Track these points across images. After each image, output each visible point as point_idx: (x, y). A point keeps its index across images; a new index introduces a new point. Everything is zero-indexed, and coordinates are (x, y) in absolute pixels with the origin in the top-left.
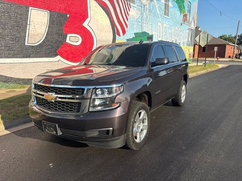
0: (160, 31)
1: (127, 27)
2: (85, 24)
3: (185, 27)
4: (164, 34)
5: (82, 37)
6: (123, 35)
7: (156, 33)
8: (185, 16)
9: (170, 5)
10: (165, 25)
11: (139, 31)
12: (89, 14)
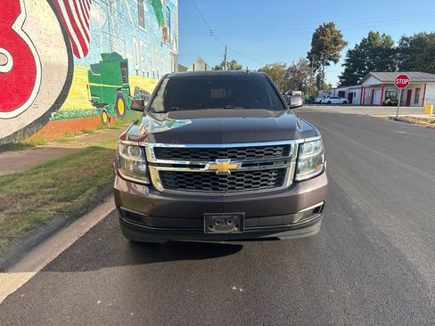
0: (136, 53)
1: (88, 40)
2: (16, 27)
3: (166, 50)
4: (142, 59)
5: (12, 55)
6: (85, 55)
7: (131, 57)
8: (165, 30)
9: (146, 9)
10: (142, 44)
11: (107, 51)
12: (22, 6)
